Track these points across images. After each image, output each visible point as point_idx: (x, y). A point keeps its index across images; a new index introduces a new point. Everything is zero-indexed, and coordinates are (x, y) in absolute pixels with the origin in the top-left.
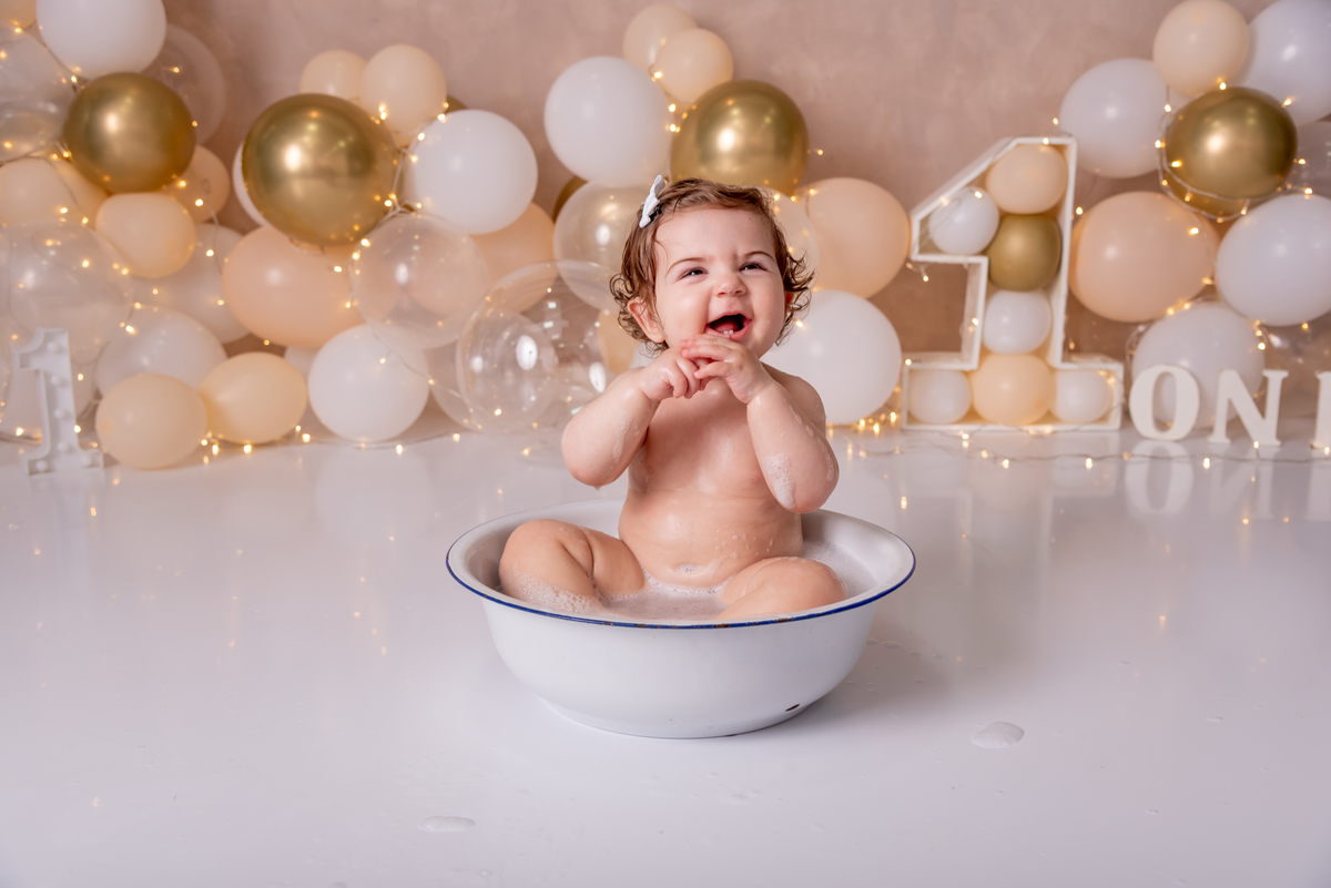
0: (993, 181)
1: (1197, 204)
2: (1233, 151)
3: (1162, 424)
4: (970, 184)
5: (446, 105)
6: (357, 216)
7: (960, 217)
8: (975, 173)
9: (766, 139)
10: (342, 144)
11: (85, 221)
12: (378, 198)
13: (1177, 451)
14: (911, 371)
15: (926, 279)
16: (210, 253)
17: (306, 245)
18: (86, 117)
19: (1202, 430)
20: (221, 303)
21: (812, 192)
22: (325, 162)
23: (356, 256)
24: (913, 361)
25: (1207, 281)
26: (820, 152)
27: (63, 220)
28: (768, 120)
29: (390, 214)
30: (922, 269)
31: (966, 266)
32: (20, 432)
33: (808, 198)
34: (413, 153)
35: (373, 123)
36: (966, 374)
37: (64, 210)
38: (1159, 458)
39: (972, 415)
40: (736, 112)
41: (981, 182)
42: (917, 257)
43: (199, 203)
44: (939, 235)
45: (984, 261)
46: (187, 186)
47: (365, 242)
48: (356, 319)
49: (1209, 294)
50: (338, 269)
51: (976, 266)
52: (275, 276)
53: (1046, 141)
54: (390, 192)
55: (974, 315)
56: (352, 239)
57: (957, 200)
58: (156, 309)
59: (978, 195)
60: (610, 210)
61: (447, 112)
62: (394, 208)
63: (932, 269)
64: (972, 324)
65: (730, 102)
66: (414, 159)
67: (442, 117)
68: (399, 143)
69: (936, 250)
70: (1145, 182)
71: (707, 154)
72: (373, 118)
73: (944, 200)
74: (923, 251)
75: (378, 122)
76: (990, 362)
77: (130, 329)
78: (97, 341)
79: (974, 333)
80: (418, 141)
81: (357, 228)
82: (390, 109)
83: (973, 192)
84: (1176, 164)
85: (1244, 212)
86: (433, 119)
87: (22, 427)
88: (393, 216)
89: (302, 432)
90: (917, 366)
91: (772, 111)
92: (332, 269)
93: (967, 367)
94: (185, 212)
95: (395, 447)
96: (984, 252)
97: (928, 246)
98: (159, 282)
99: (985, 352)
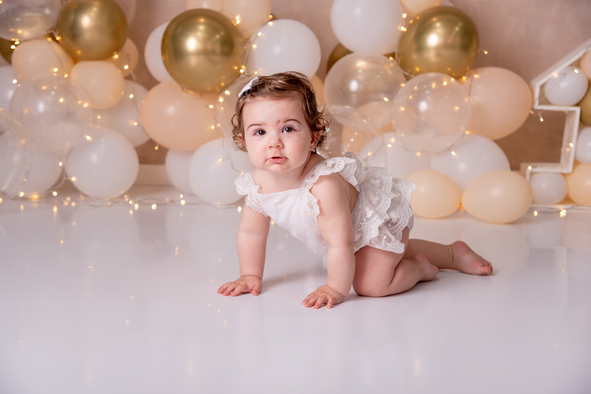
0: (585, 64)
4: (571, 65)
5: (271, 17)
6: (223, 77)
7: (564, 84)
8: (575, 59)
10: (218, 37)
11: (66, 76)
12: (236, 68)
14: (532, 173)
15: (542, 120)
16: (131, 96)
17: (190, 92)
18: (72, 18)
20: (136, 124)
22: (209, 47)
23: (221, 100)
24: (532, 167)
26: (486, 52)
27: (55, 75)
28: (457, 29)
29: (242, 76)
30: (540, 114)
31: (566, 113)
32: (22, 194)
34: (254, 43)
35: (233, 25)
36: (564, 175)
37: (56, 70)
39: (567, 200)
40: (438, 25)
41: (578, 64)
42: (537, 106)
43: (126, 67)
44: (550, 95)
45: (578, 110)
46: (119, 58)
47: (227, 92)
48: (218, 134)
50: (211, 107)
51: (573, 112)
52: (171, 110)
54: (242, 65)
55: (570, 141)
56: (218, 90)
57: (563, 74)
58: (99, 127)
59: (576, 71)
61: (271, 20)
62: (244, 73)
63: (546, 114)
64: (569, 146)
65: (435, 19)
66: (254, 46)
67: (270, 23)
68: (246, 36)
69: (547, 102)
72: (233, 22)
73: (555, 74)
74: (540, 104)
75: (235, 25)
76: (579, 168)
77: (88, 138)
78: (68, 144)
79: (570, 152)
80: (257, 36)
81: (223, 84)
82: (242, 19)
83: (573, 70)
86: (266, 23)
87: (23, 191)
88: (243, 78)
89: (183, 199)
90: (536, 170)
91: (460, 24)
92: (207, 106)
93: (565, 171)
94: (120, 72)
95: (237, 208)
96: (577, 105)
97: (544, 100)
98: (100, 112)
99: (576, 163)
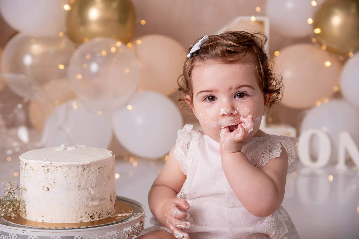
1: (330, 50)
2: (344, 25)
3: (314, 158)
9: (113, 15)
13: (320, 172)
19: (333, 162)
21: (139, 42)
25: (336, 89)
26: (143, 22)
33: (136, 44)
38: (313, 176)
49: (338, 95)
53: (253, 19)
60: (36, 48)
70: (306, 40)
71: (83, 21)
84: (318, 31)
85: (351, 54)
